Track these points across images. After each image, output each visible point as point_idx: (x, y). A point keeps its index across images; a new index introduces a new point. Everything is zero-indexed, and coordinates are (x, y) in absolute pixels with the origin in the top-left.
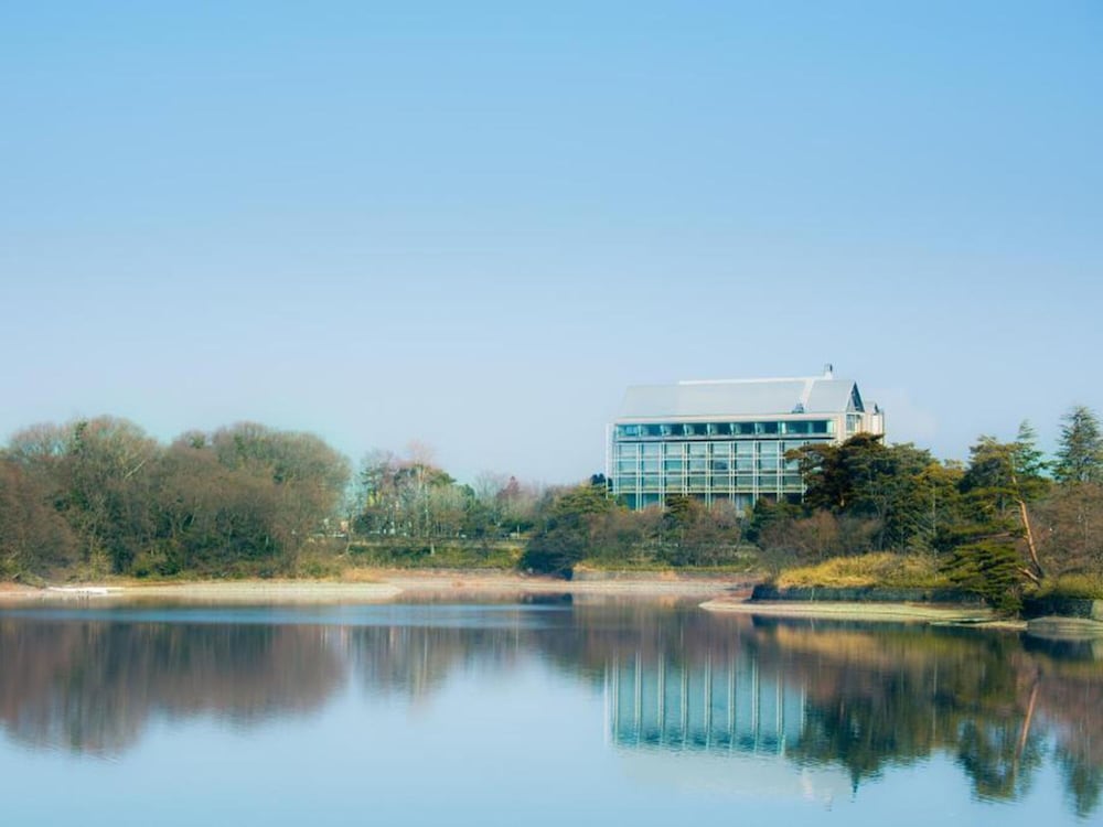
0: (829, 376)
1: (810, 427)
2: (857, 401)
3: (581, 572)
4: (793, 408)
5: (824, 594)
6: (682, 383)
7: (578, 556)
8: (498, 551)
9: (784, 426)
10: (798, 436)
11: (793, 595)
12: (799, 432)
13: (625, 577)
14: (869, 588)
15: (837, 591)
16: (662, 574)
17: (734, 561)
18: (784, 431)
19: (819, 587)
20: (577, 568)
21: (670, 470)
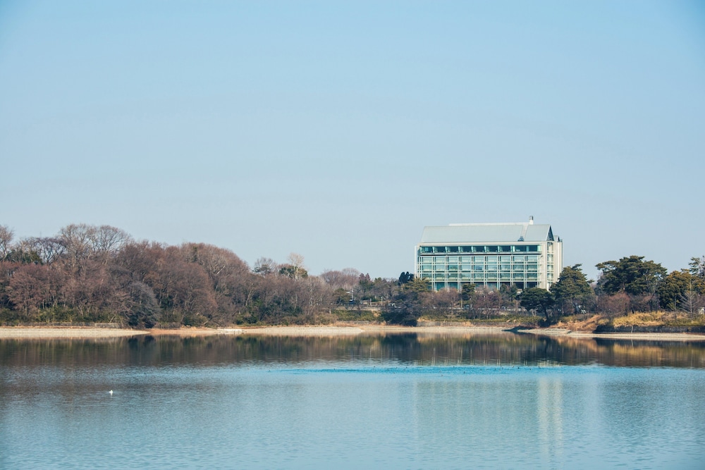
0: (531, 222)
1: (528, 249)
2: (551, 236)
3: (423, 322)
4: (519, 238)
5: (637, 329)
6: (450, 225)
7: (418, 315)
8: (366, 312)
9: (514, 248)
10: (522, 253)
11: (622, 330)
12: (521, 251)
13: (445, 325)
14: (660, 327)
15: (644, 328)
16: (464, 323)
17: (500, 317)
18: (514, 250)
19: (635, 326)
20: (419, 320)
21: (450, 270)
